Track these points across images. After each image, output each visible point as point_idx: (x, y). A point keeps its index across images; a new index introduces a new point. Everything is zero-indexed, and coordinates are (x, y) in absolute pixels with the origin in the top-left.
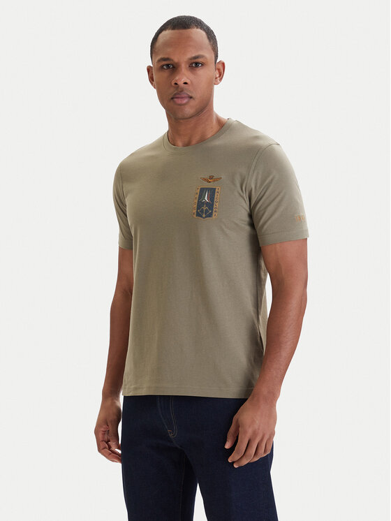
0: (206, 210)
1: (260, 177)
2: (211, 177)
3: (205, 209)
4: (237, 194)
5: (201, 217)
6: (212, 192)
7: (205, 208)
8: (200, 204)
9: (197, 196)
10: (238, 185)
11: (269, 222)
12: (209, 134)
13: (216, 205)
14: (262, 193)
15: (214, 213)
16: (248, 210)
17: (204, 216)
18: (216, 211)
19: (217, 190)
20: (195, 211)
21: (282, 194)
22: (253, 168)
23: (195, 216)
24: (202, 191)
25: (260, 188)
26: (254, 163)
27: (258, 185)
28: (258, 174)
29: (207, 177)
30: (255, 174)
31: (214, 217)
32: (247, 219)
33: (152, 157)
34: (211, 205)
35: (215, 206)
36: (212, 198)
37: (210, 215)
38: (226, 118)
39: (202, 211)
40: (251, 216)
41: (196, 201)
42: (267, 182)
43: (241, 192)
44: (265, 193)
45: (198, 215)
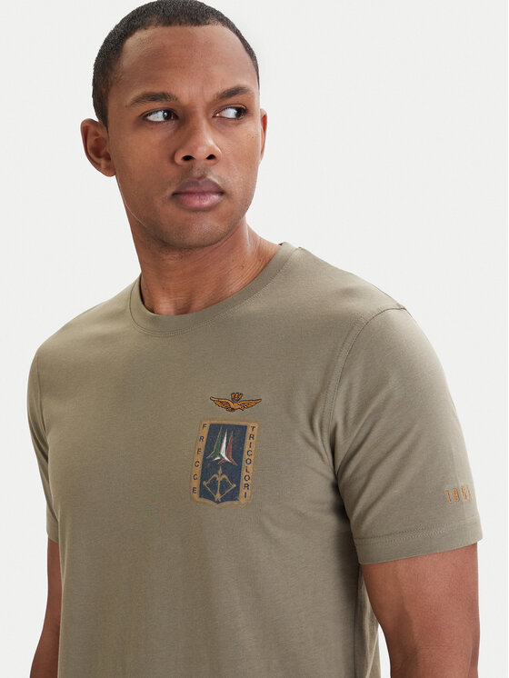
0: (223, 482)
1: (355, 396)
2: (236, 397)
3: (219, 479)
4: (299, 441)
5: (212, 498)
6: (238, 434)
7: (220, 477)
8: (209, 467)
9: (202, 445)
10: (303, 417)
11: (379, 507)
12: (235, 283)
13: (248, 469)
14: (362, 435)
15: (243, 491)
16: (331, 476)
17: (218, 496)
18: (247, 486)
19: (249, 431)
20: (196, 484)
21: (411, 437)
22: (337, 373)
23: (196, 496)
24: (215, 431)
25: (356, 422)
26: (341, 361)
27: (352, 415)
28: (350, 387)
29: (226, 395)
30: (344, 388)
31: (242, 500)
32: (327, 496)
33: (103, 339)
34: (234, 471)
35: (244, 473)
36: (237, 451)
37: (233, 496)
38: (277, 243)
39: (213, 485)
40: (336, 488)
41: (200, 458)
42: (373, 406)
43: (309, 434)
44: (368, 434)
45: (205, 493)
